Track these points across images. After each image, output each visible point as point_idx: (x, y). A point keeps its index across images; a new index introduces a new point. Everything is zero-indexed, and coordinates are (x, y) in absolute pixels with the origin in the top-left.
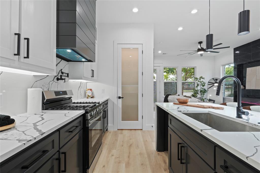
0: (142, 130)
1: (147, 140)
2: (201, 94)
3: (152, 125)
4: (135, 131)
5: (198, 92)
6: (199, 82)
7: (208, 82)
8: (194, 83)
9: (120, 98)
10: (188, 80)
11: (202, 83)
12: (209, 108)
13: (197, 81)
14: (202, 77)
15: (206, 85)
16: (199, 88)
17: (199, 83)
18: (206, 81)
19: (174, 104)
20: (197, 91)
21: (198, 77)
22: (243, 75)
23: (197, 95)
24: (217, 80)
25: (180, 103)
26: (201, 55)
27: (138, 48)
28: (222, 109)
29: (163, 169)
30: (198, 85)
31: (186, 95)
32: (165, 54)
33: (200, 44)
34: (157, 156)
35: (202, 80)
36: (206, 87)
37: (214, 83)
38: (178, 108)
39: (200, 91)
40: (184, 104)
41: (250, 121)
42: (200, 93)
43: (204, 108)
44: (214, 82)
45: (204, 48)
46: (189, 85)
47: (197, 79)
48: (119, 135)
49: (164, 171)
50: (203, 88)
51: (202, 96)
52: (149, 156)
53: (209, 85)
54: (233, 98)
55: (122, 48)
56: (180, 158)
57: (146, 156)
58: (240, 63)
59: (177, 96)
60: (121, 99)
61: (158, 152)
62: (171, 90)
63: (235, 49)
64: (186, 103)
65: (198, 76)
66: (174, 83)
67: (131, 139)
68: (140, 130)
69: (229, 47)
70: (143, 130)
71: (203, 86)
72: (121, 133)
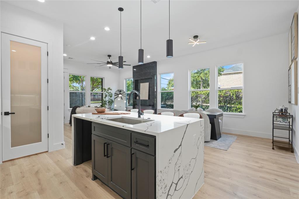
0: (47, 152)
1: (59, 160)
2: (109, 105)
3: (62, 143)
4: (36, 156)
5: (107, 103)
6: (107, 92)
7: (115, 93)
8: (102, 94)
9: (7, 114)
10: (95, 90)
11: (110, 94)
12: (122, 114)
13: (105, 92)
14: (110, 88)
15: (113, 95)
16: (107, 99)
17: (107, 94)
18: (113, 92)
19: (93, 114)
20: (105, 101)
21: (107, 88)
22: (138, 88)
23: (105, 105)
24: (120, 91)
25: (98, 113)
26: (110, 68)
27: (41, 47)
28: (129, 114)
29: (86, 177)
30: (106, 96)
31: (97, 106)
32: (72, 58)
33: (109, 57)
34: (76, 169)
35: (109, 91)
36: (113, 98)
37: (118, 95)
38: (99, 117)
39: (108, 102)
40: (102, 113)
41: (144, 118)
42: (107, 104)
43: (118, 114)
44: (119, 93)
45: (113, 62)
46: (95, 96)
47: (106, 90)
48: (10, 167)
49: (87, 178)
50: (110, 98)
51: (110, 106)
52: (67, 173)
53: (115, 95)
54: (132, 107)
55: (10, 41)
56: (106, 154)
57: (64, 174)
58: (137, 79)
59: (87, 108)
60: (9, 117)
61: (76, 166)
62: (76, 101)
63: (134, 67)
64: (104, 112)
65: (106, 86)
66: (79, 93)
67: (34, 166)
68: (44, 153)
69: (130, 65)
70: (49, 151)
71: (111, 97)
72: (13, 165)
